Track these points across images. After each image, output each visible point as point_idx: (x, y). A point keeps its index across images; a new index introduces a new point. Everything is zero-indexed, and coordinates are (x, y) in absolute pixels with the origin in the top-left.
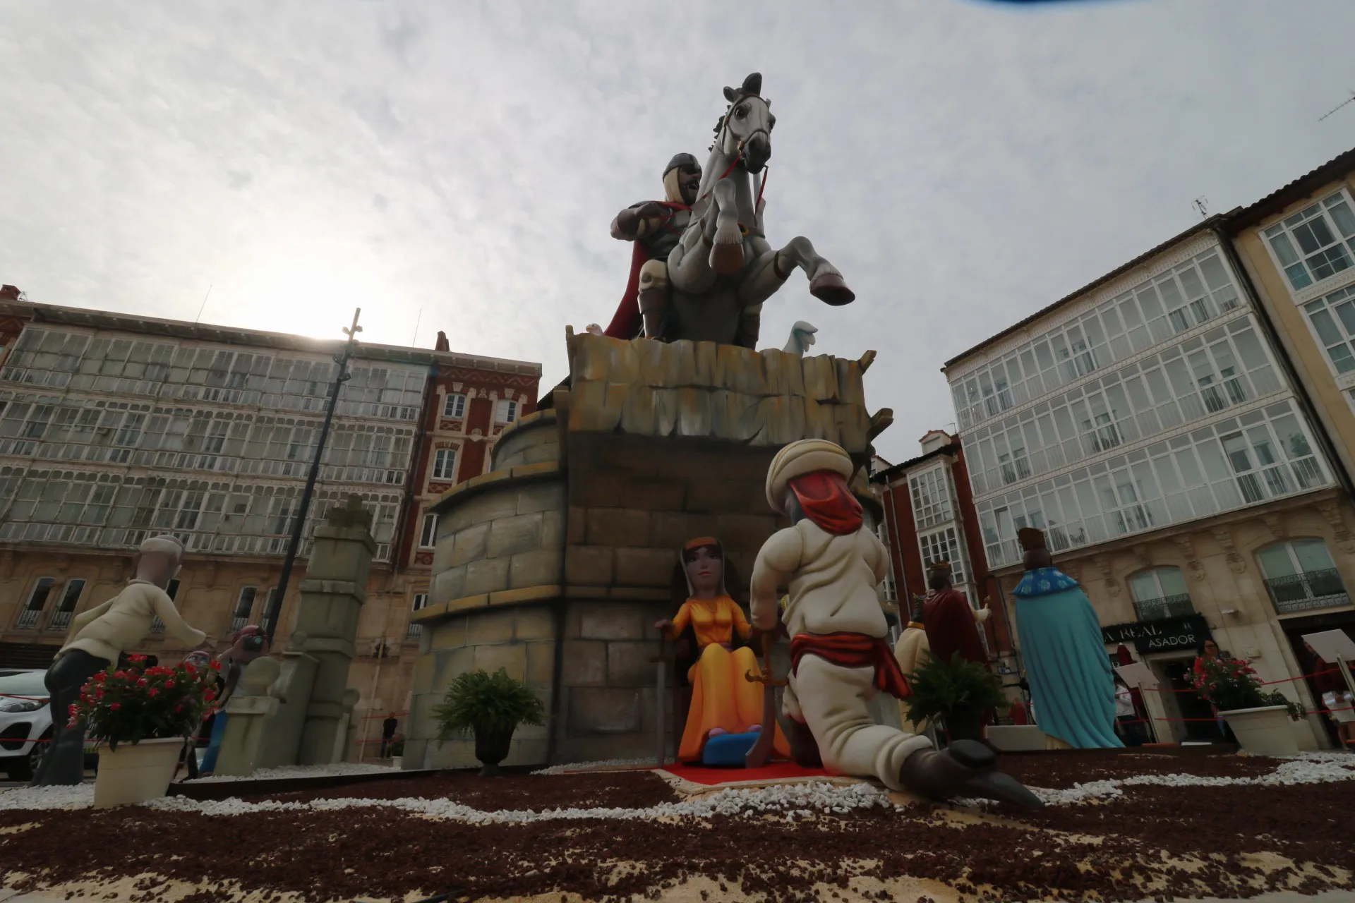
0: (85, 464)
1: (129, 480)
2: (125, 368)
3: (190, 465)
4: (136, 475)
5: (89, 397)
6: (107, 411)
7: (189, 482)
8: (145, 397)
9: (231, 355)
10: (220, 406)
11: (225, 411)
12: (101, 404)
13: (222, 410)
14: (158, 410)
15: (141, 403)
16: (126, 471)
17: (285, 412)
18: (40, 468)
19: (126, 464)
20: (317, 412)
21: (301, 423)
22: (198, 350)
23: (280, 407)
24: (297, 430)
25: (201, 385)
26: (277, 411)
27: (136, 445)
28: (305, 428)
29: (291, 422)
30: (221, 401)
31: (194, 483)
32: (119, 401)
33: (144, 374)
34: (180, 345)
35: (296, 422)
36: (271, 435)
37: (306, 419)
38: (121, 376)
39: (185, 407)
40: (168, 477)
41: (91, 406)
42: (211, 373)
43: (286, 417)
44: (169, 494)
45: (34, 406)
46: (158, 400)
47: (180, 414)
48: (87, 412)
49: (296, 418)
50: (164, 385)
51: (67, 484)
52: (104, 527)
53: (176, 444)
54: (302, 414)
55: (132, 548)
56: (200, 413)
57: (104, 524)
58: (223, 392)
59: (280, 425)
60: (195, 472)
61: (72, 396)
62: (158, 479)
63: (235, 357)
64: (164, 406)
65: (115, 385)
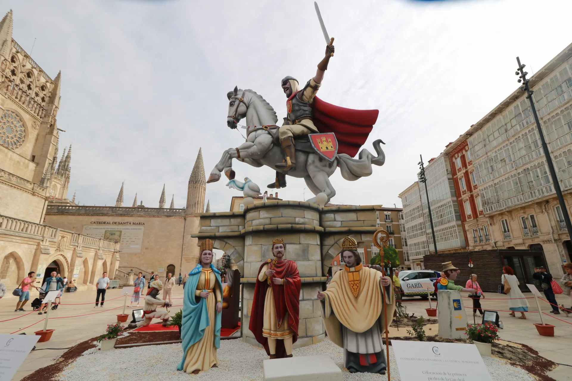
0: (504, 175)
1: (519, 174)
2: (494, 136)
3: (533, 158)
4: (520, 171)
5: (492, 152)
6: (499, 153)
7: (537, 165)
8: (504, 142)
9: (518, 105)
10: (528, 127)
11: (530, 129)
12: (496, 152)
13: (529, 129)
14: (511, 143)
15: (505, 144)
16: (516, 171)
17: (552, 112)
18: (496, 182)
19: (514, 169)
20: (566, 101)
21: (562, 111)
22: (507, 112)
23: (549, 112)
24: (563, 116)
25: (516, 125)
26: (549, 114)
27: (513, 160)
28: (565, 113)
29: (557, 114)
30: (526, 126)
31: (539, 163)
32: (499, 148)
33: (500, 134)
34: (502, 115)
35: (559, 112)
36: (553, 126)
37: (563, 108)
38: (495, 139)
39: (517, 137)
40: (528, 166)
41: (494, 154)
42: (516, 117)
43: (554, 114)
44: (533, 172)
45: (483, 163)
46: (508, 140)
47: (518, 140)
48: (494, 157)
49: (559, 111)
50: (507, 133)
51: (504, 184)
52: (523, 194)
53: (524, 152)
54: (559, 107)
55: (535, 199)
56: (522, 135)
57: (522, 193)
58: (524, 122)
59: (554, 120)
60: (537, 159)
61: (489, 154)
62: (526, 169)
63: (519, 105)
64: (511, 141)
65: (495, 143)
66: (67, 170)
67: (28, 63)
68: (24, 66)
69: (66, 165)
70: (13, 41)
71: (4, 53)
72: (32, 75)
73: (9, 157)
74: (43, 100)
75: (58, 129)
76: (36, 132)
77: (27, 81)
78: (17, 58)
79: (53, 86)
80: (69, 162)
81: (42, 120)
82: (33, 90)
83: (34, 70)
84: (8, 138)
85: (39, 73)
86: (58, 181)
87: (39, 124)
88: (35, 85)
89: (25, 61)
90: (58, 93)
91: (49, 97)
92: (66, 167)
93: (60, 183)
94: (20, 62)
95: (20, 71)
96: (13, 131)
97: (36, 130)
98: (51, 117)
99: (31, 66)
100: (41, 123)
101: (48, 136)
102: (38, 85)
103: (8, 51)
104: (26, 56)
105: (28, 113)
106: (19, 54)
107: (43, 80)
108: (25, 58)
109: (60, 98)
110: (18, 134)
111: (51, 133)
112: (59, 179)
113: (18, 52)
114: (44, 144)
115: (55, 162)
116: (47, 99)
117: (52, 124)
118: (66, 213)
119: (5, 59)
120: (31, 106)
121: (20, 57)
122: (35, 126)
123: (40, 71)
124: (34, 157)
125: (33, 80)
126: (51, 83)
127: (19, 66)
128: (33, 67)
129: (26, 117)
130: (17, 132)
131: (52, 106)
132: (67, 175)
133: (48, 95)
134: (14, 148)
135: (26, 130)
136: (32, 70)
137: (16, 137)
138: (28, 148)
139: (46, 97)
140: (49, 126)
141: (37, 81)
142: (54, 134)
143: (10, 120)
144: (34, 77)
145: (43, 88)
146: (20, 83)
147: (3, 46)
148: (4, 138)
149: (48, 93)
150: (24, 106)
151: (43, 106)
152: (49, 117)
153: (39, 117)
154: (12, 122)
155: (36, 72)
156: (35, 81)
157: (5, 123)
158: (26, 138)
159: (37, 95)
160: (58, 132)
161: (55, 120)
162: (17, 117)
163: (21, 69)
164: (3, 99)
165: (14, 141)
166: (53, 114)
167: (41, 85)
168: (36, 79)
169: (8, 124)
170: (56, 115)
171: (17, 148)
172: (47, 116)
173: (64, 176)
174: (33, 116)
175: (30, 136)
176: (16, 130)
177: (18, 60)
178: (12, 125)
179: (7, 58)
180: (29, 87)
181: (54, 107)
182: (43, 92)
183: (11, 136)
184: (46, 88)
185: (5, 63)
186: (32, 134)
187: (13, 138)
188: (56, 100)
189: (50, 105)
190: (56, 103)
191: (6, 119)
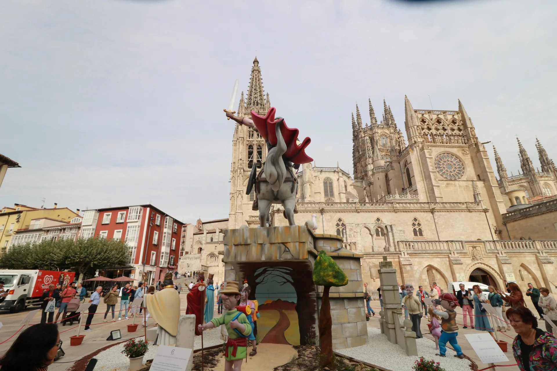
66: (548, 164)
67: (433, 115)
68: (431, 120)
69: (545, 159)
70: (416, 111)
71: (415, 123)
72: (441, 120)
73: (458, 186)
74: (460, 130)
75: (482, 144)
76: (469, 156)
77: (440, 127)
78: (425, 118)
79: (460, 115)
80: (546, 155)
81: (467, 145)
82: (448, 129)
83: (439, 116)
84: (452, 172)
85: (444, 115)
86: (546, 179)
87: (467, 149)
88: (447, 125)
89: (431, 116)
90: (466, 116)
91: (462, 124)
92: (546, 162)
93: (550, 179)
94: (428, 119)
95: (431, 125)
96: (452, 166)
97: (468, 155)
98: (472, 138)
99: (436, 115)
100: (469, 148)
101: (478, 154)
102: (448, 123)
103: (416, 120)
104: (429, 112)
105: (453, 147)
106: (425, 115)
107: (450, 117)
108: (429, 114)
109: (470, 119)
110: (456, 166)
111: (478, 151)
112: (546, 175)
113: (423, 115)
114: (479, 162)
115: (530, 163)
116: (462, 128)
117: (476, 143)
118: (529, 215)
119: (417, 126)
120: (452, 141)
121: (426, 116)
122: (465, 153)
123: (444, 113)
124: (479, 176)
125: (444, 123)
126: (457, 114)
127: (429, 122)
128: (438, 115)
129: (454, 151)
130: (455, 165)
131: (468, 130)
132: (552, 169)
133: (461, 124)
134: (460, 177)
135: (461, 160)
136: (438, 117)
137: (456, 169)
138: (470, 171)
139: (461, 126)
140: (474, 146)
141: (446, 122)
142: (481, 150)
143: (445, 160)
144: (442, 121)
145: (454, 122)
146: (436, 132)
147: (412, 120)
148: (449, 174)
149: (460, 123)
150: (448, 144)
151: (462, 134)
152: (470, 139)
153: (464, 145)
154: (448, 160)
155: (441, 116)
156: (445, 123)
157: (443, 164)
158: (464, 165)
159: (453, 130)
160: (484, 146)
161: (477, 138)
162: (449, 155)
163: (431, 123)
164: (429, 151)
165: (457, 172)
166: (472, 135)
167: (451, 121)
168: (445, 120)
169: (446, 164)
170: (475, 134)
171: (462, 176)
172: (469, 140)
173: (550, 171)
174: (459, 147)
175: (466, 162)
176: (454, 164)
177: (426, 119)
178: (449, 162)
179: (418, 125)
180: (445, 129)
181: (469, 129)
182: (456, 124)
183: (452, 170)
184: (456, 121)
185: (418, 128)
186: (467, 160)
187: (455, 171)
188: (467, 123)
189: (466, 130)
190: (469, 125)
191: (442, 161)
